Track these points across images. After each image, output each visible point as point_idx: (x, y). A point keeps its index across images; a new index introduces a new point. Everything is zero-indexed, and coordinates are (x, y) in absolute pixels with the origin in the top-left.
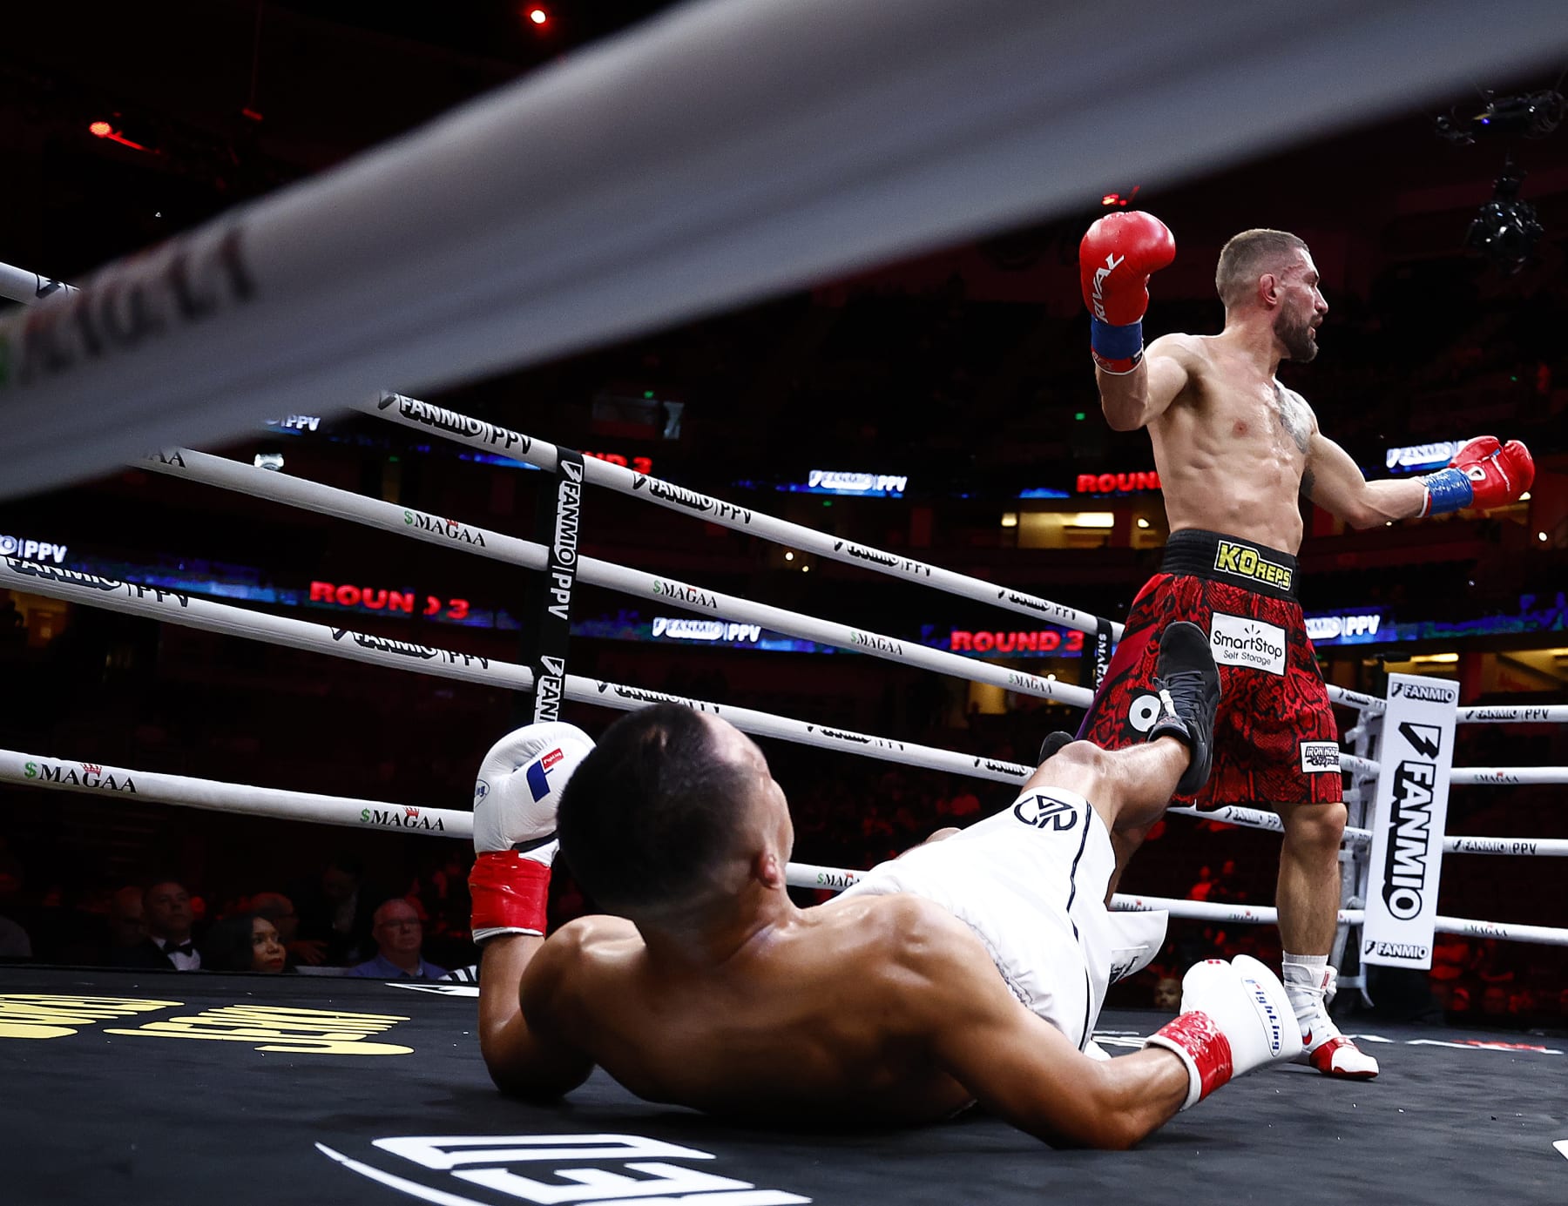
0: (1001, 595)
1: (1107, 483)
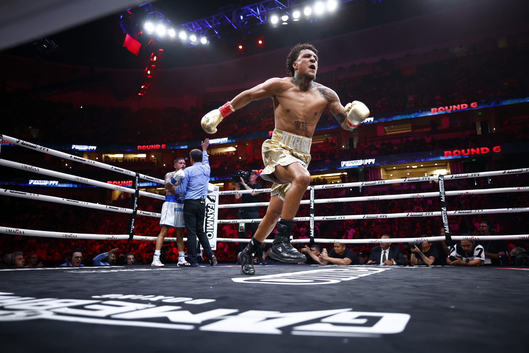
0: (112, 168)
1: (144, 148)
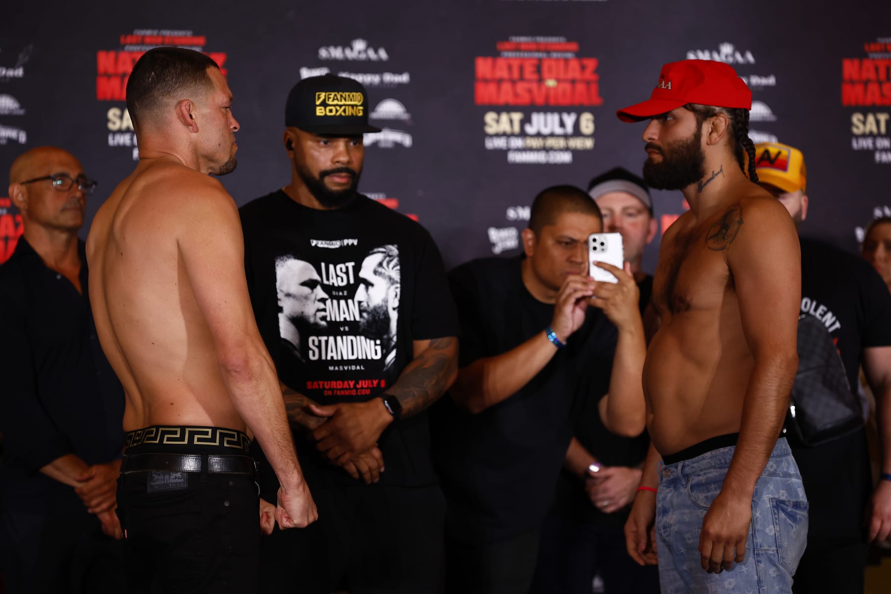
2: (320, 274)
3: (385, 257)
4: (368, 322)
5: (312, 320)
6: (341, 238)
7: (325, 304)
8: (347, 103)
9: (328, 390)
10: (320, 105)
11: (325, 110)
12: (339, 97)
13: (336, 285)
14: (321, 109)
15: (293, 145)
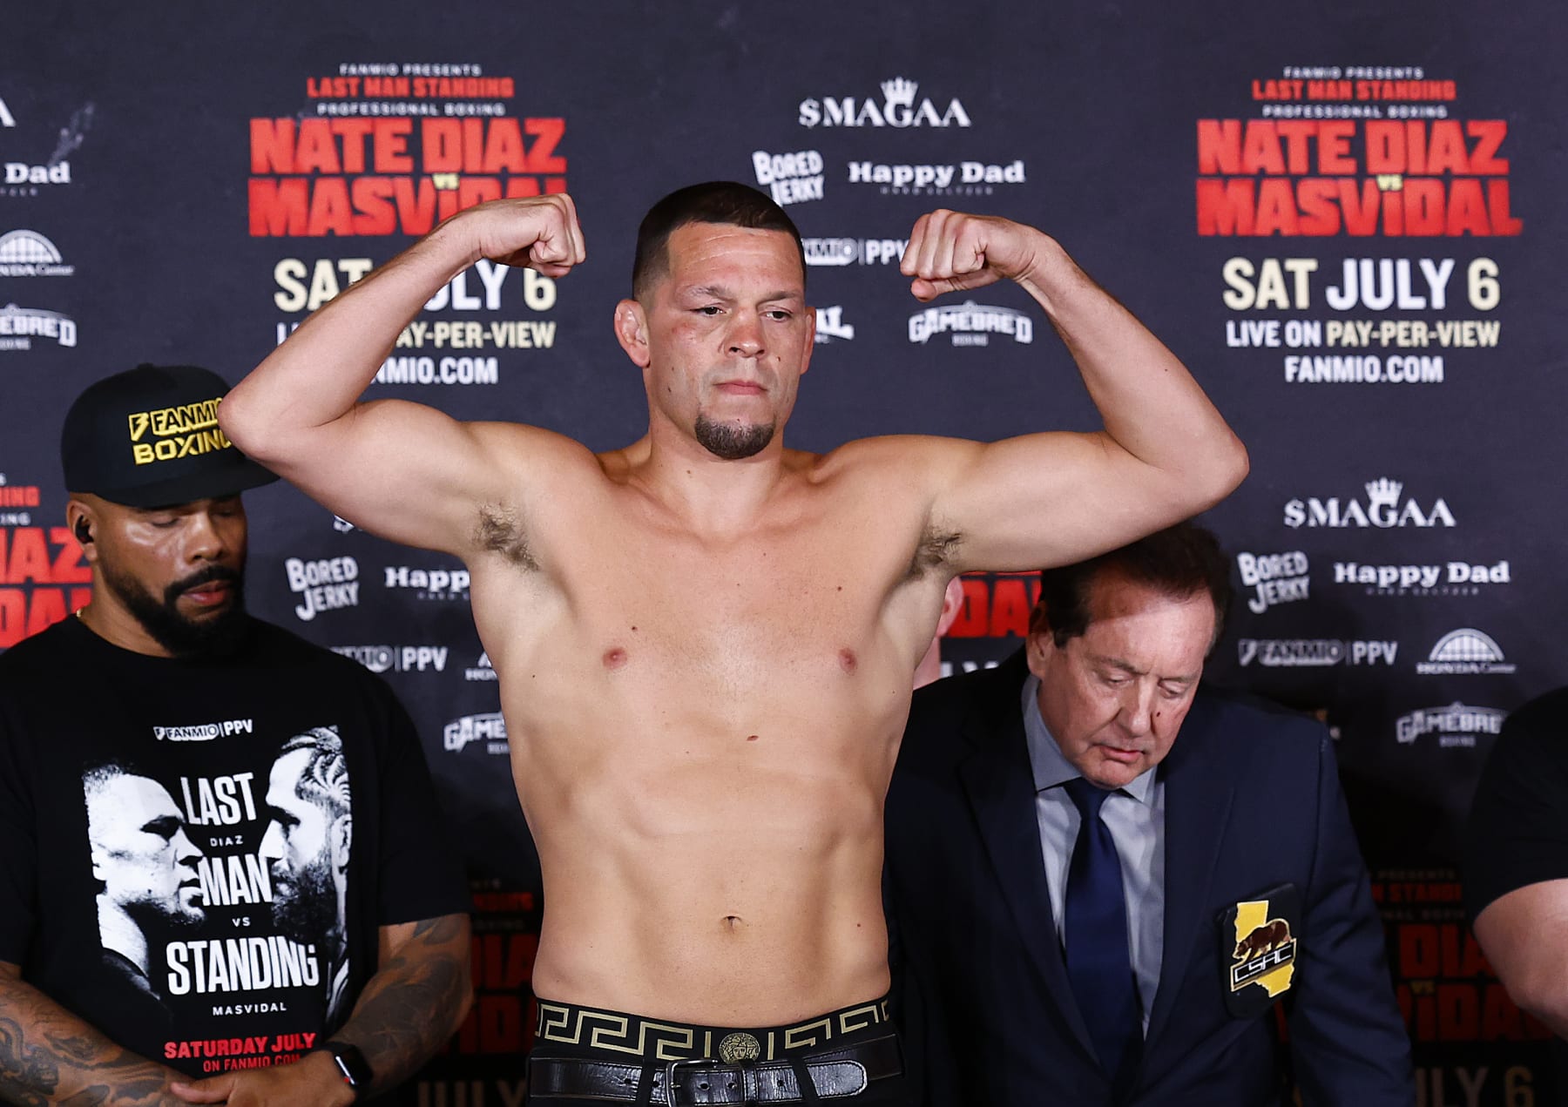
2: (180, 803)
3: (317, 757)
4: (290, 903)
5: (171, 907)
6: (218, 719)
7: (196, 871)
8: (198, 426)
9: (210, 1059)
10: (141, 441)
11: (154, 451)
12: (179, 418)
13: (217, 822)
14: (144, 450)
15: (92, 531)
